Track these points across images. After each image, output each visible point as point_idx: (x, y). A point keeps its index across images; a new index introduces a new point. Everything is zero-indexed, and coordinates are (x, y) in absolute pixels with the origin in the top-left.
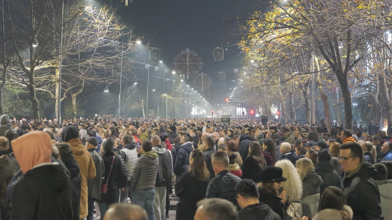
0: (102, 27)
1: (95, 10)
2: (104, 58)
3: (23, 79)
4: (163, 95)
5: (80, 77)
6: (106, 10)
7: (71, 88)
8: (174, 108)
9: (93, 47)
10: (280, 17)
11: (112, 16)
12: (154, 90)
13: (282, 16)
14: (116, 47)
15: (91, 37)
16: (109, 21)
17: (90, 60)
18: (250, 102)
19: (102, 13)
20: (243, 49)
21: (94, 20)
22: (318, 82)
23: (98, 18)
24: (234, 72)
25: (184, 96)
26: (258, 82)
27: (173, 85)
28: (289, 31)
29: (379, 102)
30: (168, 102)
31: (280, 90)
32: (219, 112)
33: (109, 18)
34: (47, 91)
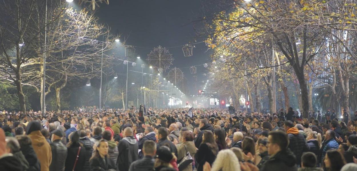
0: (82, 28)
1: (75, 12)
2: (84, 56)
3: (10, 75)
4: (141, 88)
5: (63, 72)
6: (85, 12)
7: (54, 83)
8: (152, 100)
9: (74, 45)
10: (242, 16)
11: (91, 17)
12: (133, 83)
13: (244, 16)
14: (94, 45)
15: (73, 37)
16: (88, 21)
17: (72, 58)
18: (221, 93)
19: (82, 14)
20: (209, 46)
21: (74, 21)
22: (278, 75)
23: (78, 19)
24: (204, 66)
25: (161, 88)
26: (226, 76)
27: (151, 79)
28: (251, 29)
29: (336, 92)
30: (146, 94)
31: (246, 82)
32: (194, 103)
33: (88, 19)
34: (33, 85)
